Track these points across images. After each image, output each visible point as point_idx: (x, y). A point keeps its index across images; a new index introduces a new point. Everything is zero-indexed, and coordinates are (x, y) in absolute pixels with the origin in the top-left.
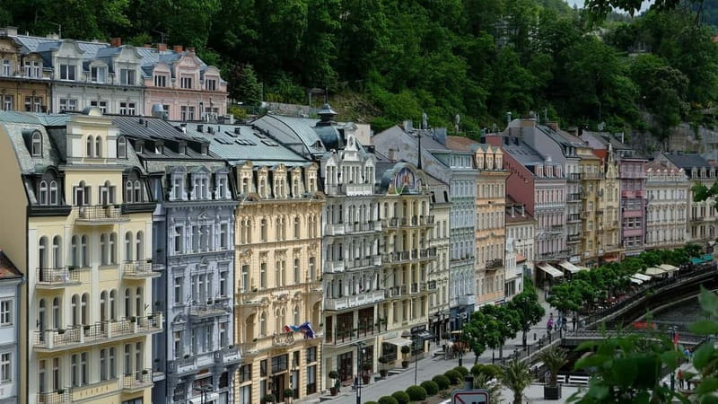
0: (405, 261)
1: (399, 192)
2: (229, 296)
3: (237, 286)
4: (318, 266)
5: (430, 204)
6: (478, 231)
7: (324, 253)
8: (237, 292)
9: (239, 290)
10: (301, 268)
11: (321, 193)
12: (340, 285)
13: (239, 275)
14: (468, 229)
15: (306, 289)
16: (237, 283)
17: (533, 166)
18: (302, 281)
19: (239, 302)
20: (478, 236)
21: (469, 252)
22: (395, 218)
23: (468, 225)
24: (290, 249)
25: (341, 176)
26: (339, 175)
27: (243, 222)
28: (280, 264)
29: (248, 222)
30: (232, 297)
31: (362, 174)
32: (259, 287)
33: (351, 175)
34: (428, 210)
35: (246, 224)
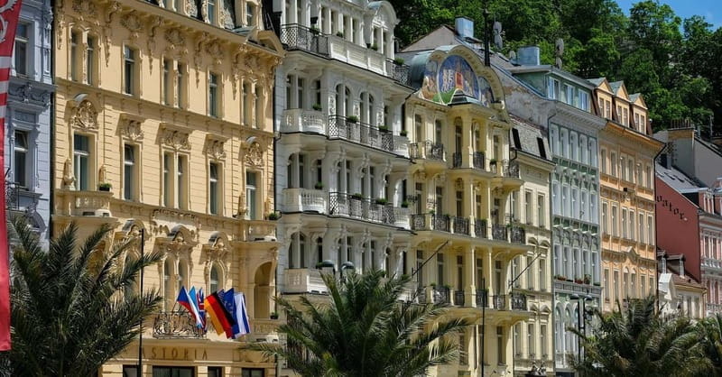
0: (460, 238)
1: (446, 101)
2: (37, 190)
3: (59, 174)
4: (265, 194)
5: (511, 149)
6: (606, 238)
7: (282, 172)
8: (58, 185)
9: (65, 183)
10: (227, 186)
11: (270, 35)
12: (320, 249)
13: (65, 150)
14: (585, 226)
15: (239, 235)
16: (59, 167)
17: (697, 194)
18: (229, 211)
19: (63, 208)
20: (605, 246)
21: (589, 271)
22: (438, 146)
23: (586, 219)
24: (198, 138)
25: (319, 25)
26: (314, 20)
27: (75, 37)
28: (174, 163)
29: (91, 40)
30: (47, 195)
31: (367, 38)
32: (117, 192)
33: (341, 28)
34: (506, 154)
35: (85, 40)
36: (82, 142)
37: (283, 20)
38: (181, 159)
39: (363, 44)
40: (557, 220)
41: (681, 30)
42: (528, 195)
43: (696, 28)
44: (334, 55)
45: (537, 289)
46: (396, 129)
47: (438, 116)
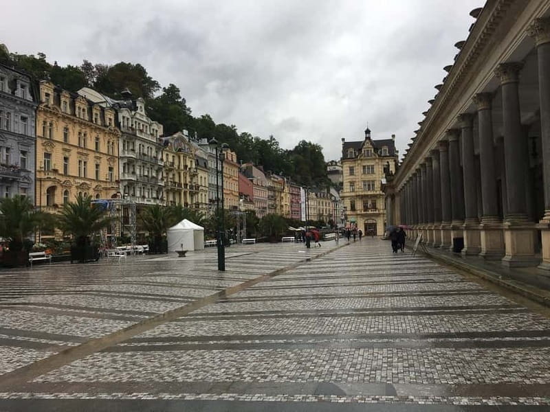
0: (179, 188)
1: (175, 150)
2: (30, 170)
3: (38, 165)
4: (115, 174)
5: (196, 165)
7: (122, 168)
8: (39, 169)
9: (41, 168)
10: (102, 171)
11: (117, 128)
12: (134, 189)
13: (40, 158)
16: (38, 163)
18: (102, 178)
19: (40, 176)
20: (224, 191)
22: (173, 163)
24: (92, 155)
25: (134, 126)
26: (132, 125)
27: (45, 123)
28: (83, 163)
29: (51, 124)
30: (33, 172)
31: (150, 131)
32: (61, 172)
33: (141, 128)
34: (194, 166)
35: (48, 124)
36: (48, 155)
37: (122, 124)
38: (85, 163)
39: (149, 133)
40: (209, 184)
41: (253, 140)
42: (201, 177)
43: (257, 139)
44: (138, 135)
45: (200, 202)
46: (160, 157)
47: (172, 155)
